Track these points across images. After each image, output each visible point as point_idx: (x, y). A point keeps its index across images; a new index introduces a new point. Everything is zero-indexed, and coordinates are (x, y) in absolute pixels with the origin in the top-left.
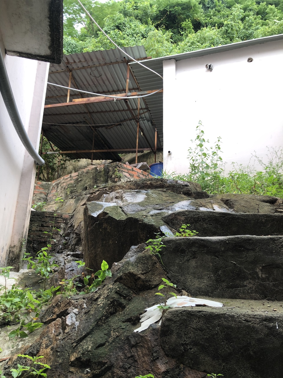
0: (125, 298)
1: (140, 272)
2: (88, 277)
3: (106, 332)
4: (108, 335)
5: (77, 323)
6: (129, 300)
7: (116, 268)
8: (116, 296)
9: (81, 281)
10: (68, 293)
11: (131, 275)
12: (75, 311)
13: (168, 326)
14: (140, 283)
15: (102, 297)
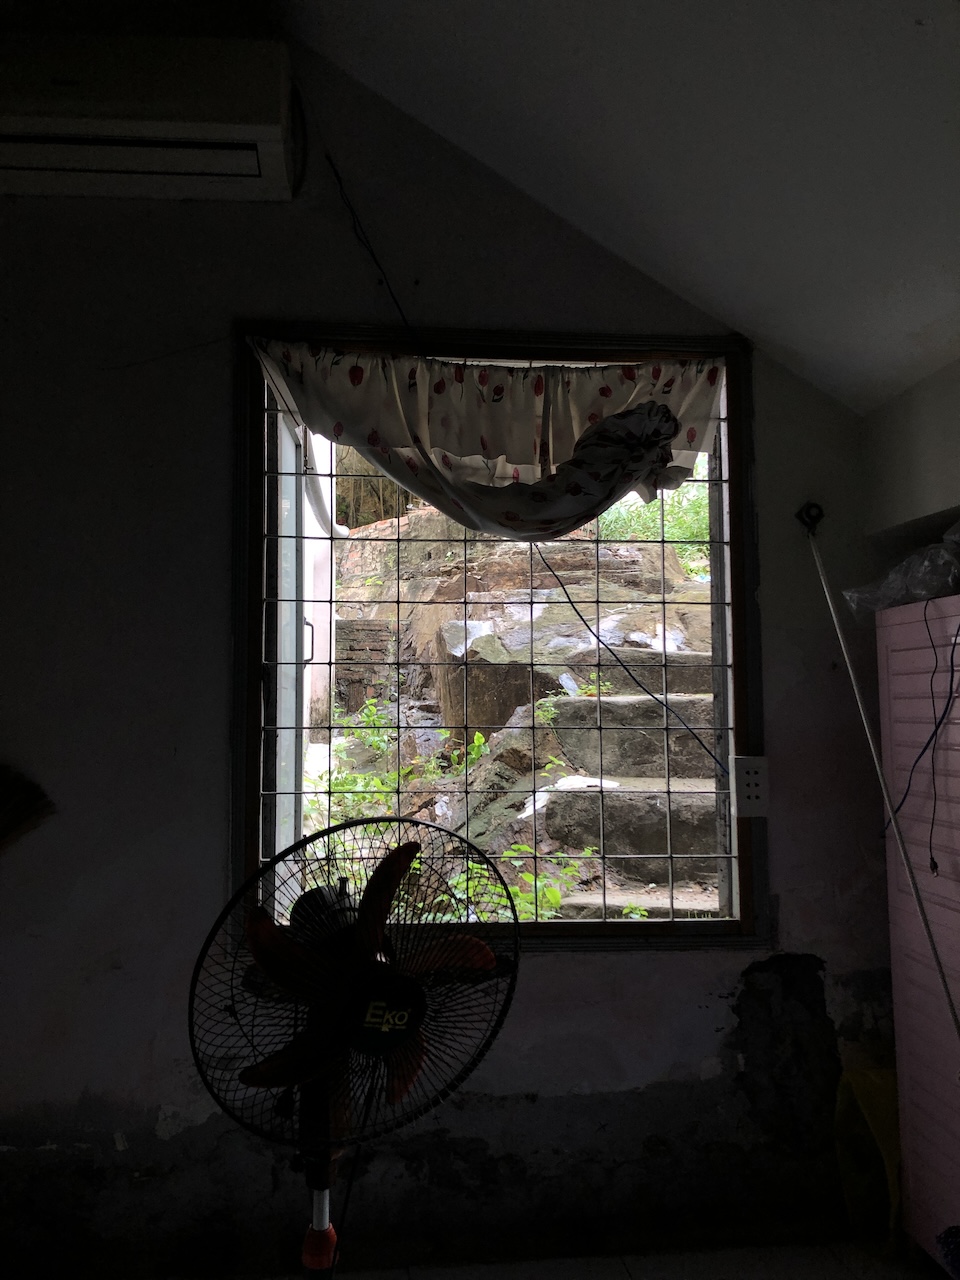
0: (507, 780)
1: (526, 747)
2: (456, 753)
3: (486, 820)
4: (489, 823)
5: (450, 813)
6: (513, 783)
7: (495, 742)
8: (496, 779)
9: (444, 757)
10: (430, 777)
11: (515, 752)
12: (446, 798)
13: (552, 809)
14: (526, 761)
15: (478, 781)
